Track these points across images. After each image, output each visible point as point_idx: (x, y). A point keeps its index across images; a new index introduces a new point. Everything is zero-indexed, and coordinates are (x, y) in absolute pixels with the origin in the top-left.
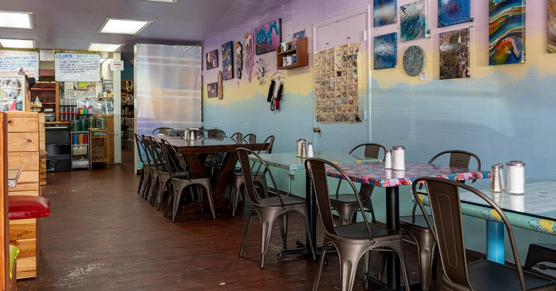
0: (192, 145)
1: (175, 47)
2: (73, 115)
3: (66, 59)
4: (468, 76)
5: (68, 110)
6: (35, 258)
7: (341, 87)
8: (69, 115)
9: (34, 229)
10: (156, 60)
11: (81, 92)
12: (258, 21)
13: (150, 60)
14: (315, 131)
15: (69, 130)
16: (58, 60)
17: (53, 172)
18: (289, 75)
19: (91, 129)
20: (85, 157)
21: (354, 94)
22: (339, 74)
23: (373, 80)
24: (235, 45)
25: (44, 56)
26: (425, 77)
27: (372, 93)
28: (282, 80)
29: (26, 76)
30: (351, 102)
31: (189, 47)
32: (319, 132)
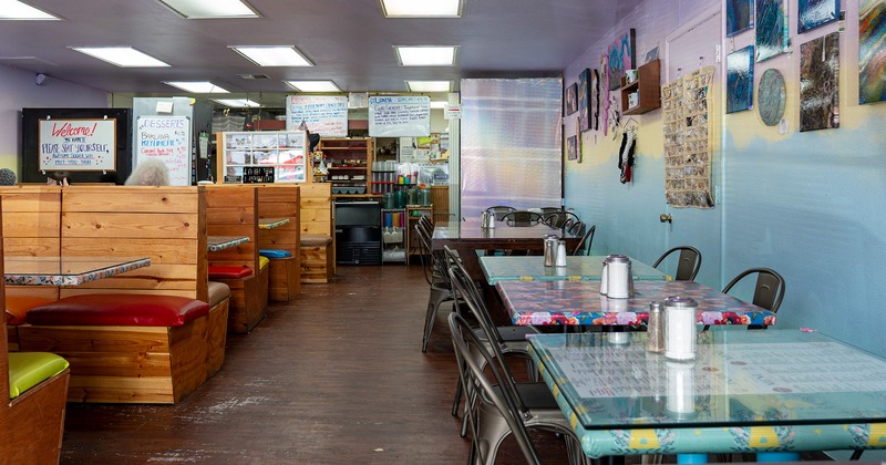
0: (492, 237)
1: (519, 81)
2: (389, 184)
3: (383, 105)
4: (835, 126)
5: (383, 177)
6: (170, 379)
7: (691, 145)
8: (383, 184)
9: (166, 341)
10: (490, 103)
11: (423, 151)
12: (613, 34)
13: (481, 103)
14: (663, 221)
15: (382, 205)
16: (373, 107)
17: (357, 265)
18: (643, 124)
19: (411, 206)
20: (401, 246)
21: (704, 157)
22: (689, 122)
23: (727, 131)
24: (593, 73)
25: (352, 102)
26: (785, 128)
27: (727, 156)
28: (635, 132)
29: (308, 132)
30: (702, 172)
31: (542, 80)
32: (670, 221)
